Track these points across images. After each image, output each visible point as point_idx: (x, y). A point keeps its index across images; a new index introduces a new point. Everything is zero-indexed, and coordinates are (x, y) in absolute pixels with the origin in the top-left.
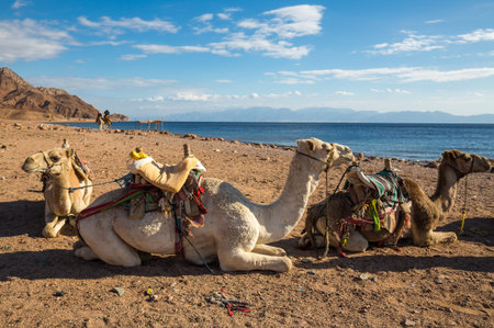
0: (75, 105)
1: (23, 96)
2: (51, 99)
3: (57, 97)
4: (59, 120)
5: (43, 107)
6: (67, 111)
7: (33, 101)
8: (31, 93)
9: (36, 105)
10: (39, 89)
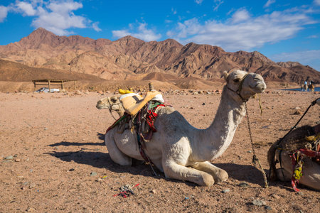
0: (307, 73)
1: (267, 70)
2: (287, 71)
3: (292, 68)
4: (292, 87)
5: (281, 77)
6: (300, 79)
7: (273, 73)
8: (272, 68)
9: (276, 76)
10: (278, 64)
